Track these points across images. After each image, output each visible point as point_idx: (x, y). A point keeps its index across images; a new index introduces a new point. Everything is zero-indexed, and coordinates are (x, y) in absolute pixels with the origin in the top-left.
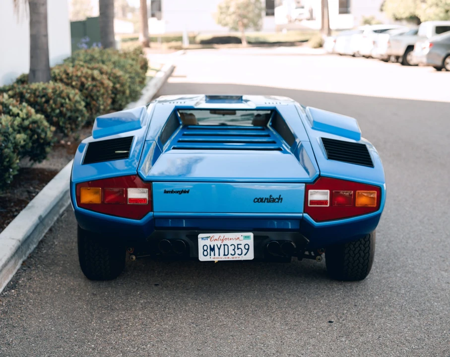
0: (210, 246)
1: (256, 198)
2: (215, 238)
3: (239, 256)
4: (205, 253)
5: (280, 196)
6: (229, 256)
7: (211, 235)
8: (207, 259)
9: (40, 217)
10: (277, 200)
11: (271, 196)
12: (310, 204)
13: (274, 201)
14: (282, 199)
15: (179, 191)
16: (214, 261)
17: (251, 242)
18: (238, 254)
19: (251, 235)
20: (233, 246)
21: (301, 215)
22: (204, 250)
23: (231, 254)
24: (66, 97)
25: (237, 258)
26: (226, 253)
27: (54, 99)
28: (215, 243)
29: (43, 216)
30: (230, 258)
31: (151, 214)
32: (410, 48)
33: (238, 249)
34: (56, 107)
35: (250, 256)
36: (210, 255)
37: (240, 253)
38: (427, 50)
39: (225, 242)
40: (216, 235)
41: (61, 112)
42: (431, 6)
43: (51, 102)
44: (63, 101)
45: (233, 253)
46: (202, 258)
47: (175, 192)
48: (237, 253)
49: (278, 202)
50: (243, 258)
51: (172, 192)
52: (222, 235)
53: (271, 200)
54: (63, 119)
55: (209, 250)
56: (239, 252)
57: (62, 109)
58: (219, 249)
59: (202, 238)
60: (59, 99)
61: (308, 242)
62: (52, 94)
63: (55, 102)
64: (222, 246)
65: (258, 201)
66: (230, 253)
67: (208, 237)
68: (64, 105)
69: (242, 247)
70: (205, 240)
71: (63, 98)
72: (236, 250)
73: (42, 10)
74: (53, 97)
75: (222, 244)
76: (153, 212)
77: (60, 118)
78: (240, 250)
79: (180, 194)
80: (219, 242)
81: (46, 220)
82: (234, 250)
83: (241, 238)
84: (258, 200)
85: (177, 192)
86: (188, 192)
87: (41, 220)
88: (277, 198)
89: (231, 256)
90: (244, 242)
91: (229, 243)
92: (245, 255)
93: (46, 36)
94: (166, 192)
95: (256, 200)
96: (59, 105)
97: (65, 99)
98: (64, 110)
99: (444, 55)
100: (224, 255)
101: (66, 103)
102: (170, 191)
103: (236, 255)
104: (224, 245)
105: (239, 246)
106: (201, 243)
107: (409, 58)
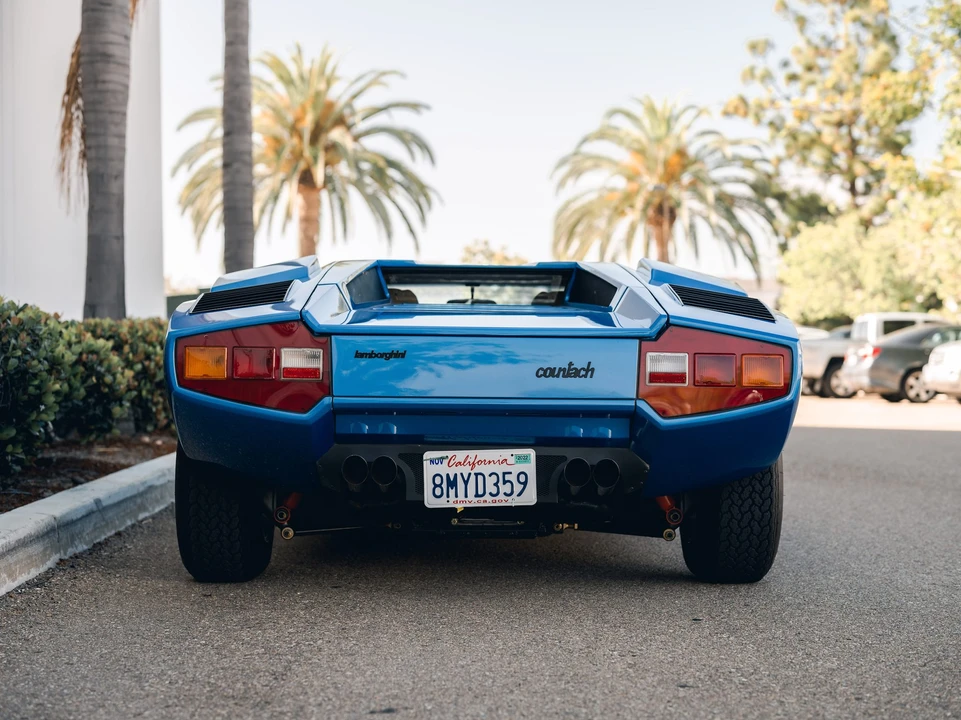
0: (448, 475)
1: (541, 369)
2: (457, 460)
3: (506, 498)
4: (438, 491)
5: (589, 363)
6: (487, 497)
7: (450, 453)
8: (442, 503)
9: (98, 502)
10: (583, 373)
11: (571, 364)
12: (651, 381)
13: (576, 373)
14: (593, 370)
15: (386, 354)
16: (456, 509)
17: (530, 468)
18: (505, 494)
19: (531, 453)
20: (494, 477)
21: (632, 403)
22: (436, 486)
23: (491, 494)
24: (156, 344)
25: (502, 501)
26: (480, 492)
27: (131, 346)
28: (458, 470)
29: (104, 504)
30: (488, 501)
31: (327, 400)
32: (836, 363)
33: (505, 482)
34: (136, 360)
35: (530, 497)
36: (448, 496)
37: (509, 492)
38: (869, 362)
39: (478, 469)
40: (461, 455)
41: (145, 370)
42: (873, 295)
43: (127, 348)
44: (151, 349)
45: (495, 492)
46: (430, 502)
47: (376, 356)
48: (502, 492)
49: (585, 376)
50: (515, 501)
51: (371, 355)
52: (472, 453)
53: (571, 372)
54: (148, 386)
55: (444, 486)
56: (507, 488)
57: (147, 363)
58: (466, 483)
59: (432, 461)
60: (142, 346)
61: (646, 468)
62: (128, 337)
63: (134, 351)
64: (473, 477)
65: (545, 375)
66: (488, 491)
67: (443, 458)
68: (153, 357)
69: (512, 478)
70: (436, 465)
71: (151, 344)
72: (500, 484)
73: (114, 187)
74: (130, 341)
75: (473, 473)
76: (333, 396)
77: (143, 382)
78: (508, 484)
79: (388, 359)
80: (466, 470)
81: (110, 514)
82: (496, 484)
83: (511, 460)
84: (545, 371)
85: (382, 355)
86: (403, 355)
87: (100, 508)
88: (583, 369)
89: (491, 498)
90: (516, 469)
91: (486, 470)
92: (519, 495)
93: (121, 238)
94: (359, 355)
95: (541, 372)
96: (142, 356)
97: (154, 347)
98: (152, 365)
99: (902, 372)
100: (477, 495)
101: (156, 354)
102: (366, 354)
103: (501, 496)
104: (476, 475)
105: (507, 477)
106: (429, 470)
107: (834, 382)
